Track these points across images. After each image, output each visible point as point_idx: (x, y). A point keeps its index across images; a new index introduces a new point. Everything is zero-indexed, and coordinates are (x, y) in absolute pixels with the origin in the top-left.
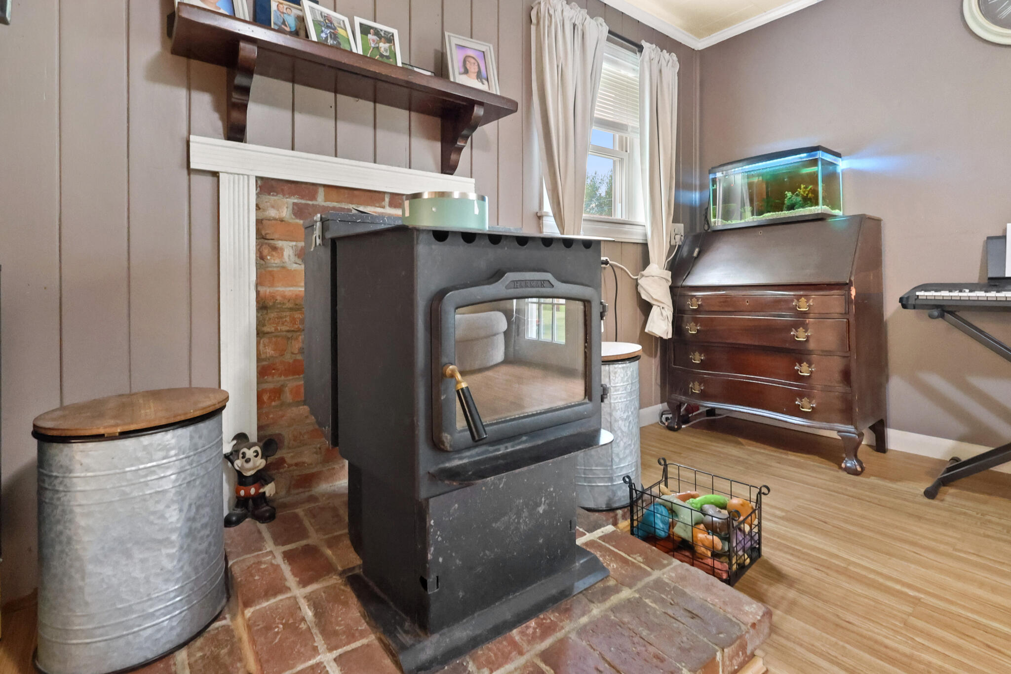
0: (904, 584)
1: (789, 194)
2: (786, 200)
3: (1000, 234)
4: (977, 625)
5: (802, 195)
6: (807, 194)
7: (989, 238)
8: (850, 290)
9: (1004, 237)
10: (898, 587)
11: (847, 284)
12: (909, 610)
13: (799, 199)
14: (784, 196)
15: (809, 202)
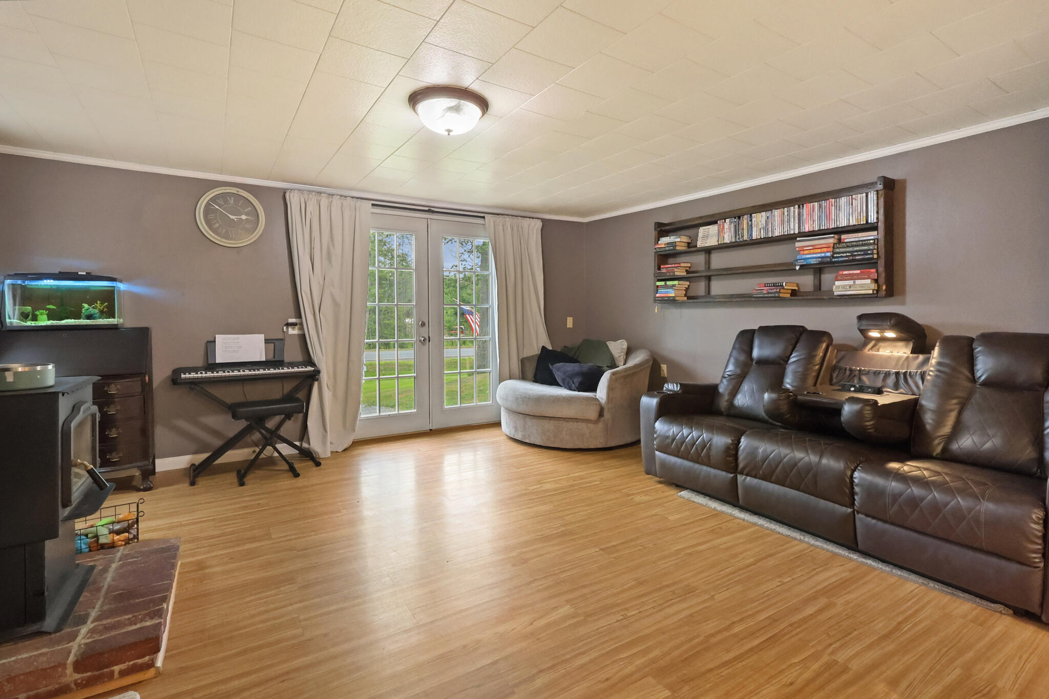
0: (206, 517)
1: (86, 306)
2: (83, 310)
3: (212, 340)
4: (235, 515)
5: (99, 309)
6: (103, 308)
7: (208, 342)
8: (145, 377)
9: (215, 342)
10: (205, 519)
11: (143, 373)
12: (214, 523)
13: (96, 311)
14: (82, 307)
15: (104, 314)
